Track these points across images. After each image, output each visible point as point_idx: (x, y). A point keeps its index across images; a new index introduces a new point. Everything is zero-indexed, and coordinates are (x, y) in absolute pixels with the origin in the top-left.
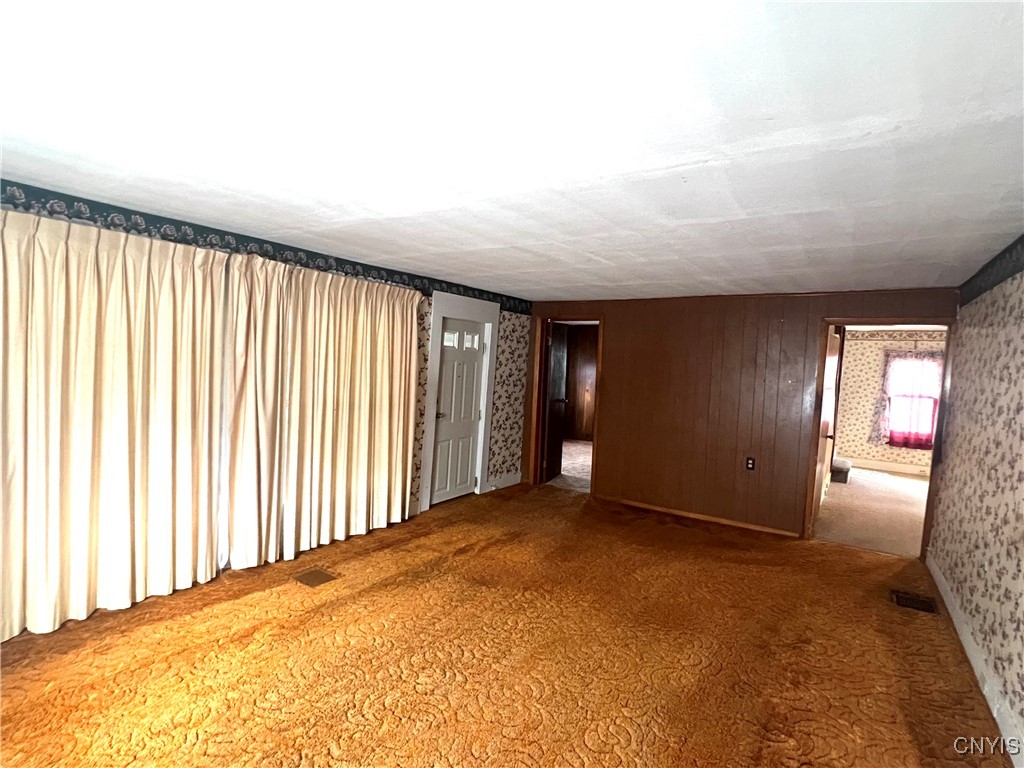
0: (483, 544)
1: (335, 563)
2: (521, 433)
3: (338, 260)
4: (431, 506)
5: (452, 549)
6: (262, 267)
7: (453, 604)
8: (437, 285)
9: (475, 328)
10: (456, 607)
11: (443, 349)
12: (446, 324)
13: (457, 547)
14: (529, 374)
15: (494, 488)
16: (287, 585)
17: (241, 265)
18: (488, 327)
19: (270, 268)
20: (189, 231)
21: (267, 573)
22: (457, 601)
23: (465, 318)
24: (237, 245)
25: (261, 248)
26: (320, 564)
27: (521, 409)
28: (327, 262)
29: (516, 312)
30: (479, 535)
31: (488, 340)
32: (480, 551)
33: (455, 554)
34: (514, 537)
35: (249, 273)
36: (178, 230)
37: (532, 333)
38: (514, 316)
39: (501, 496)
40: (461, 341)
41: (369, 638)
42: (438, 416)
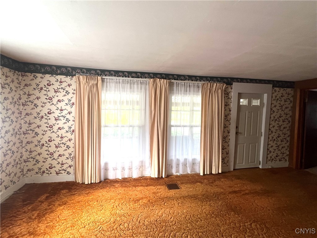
0: (247, 192)
1: (182, 183)
2: (288, 144)
3: (188, 76)
4: (234, 169)
5: (230, 190)
6: (159, 82)
7: (212, 215)
8: (235, 80)
9: (258, 96)
10: (213, 217)
11: (239, 106)
12: (240, 96)
13: (234, 190)
14: (293, 117)
15: (270, 167)
16: (162, 187)
17: (152, 82)
18: (265, 96)
19: (162, 82)
20: (139, 74)
21: (161, 181)
22: (215, 215)
23: (252, 92)
24: (154, 76)
25: (161, 76)
26: (178, 182)
27: (289, 133)
28: (185, 77)
29: (283, 87)
30: (249, 187)
31: (265, 101)
32: (243, 195)
33: (230, 193)
34: (266, 193)
35: (155, 85)
36: (136, 74)
37: (294, 97)
38: (282, 89)
39: (273, 171)
40: (250, 102)
41: (170, 217)
42: (237, 133)
